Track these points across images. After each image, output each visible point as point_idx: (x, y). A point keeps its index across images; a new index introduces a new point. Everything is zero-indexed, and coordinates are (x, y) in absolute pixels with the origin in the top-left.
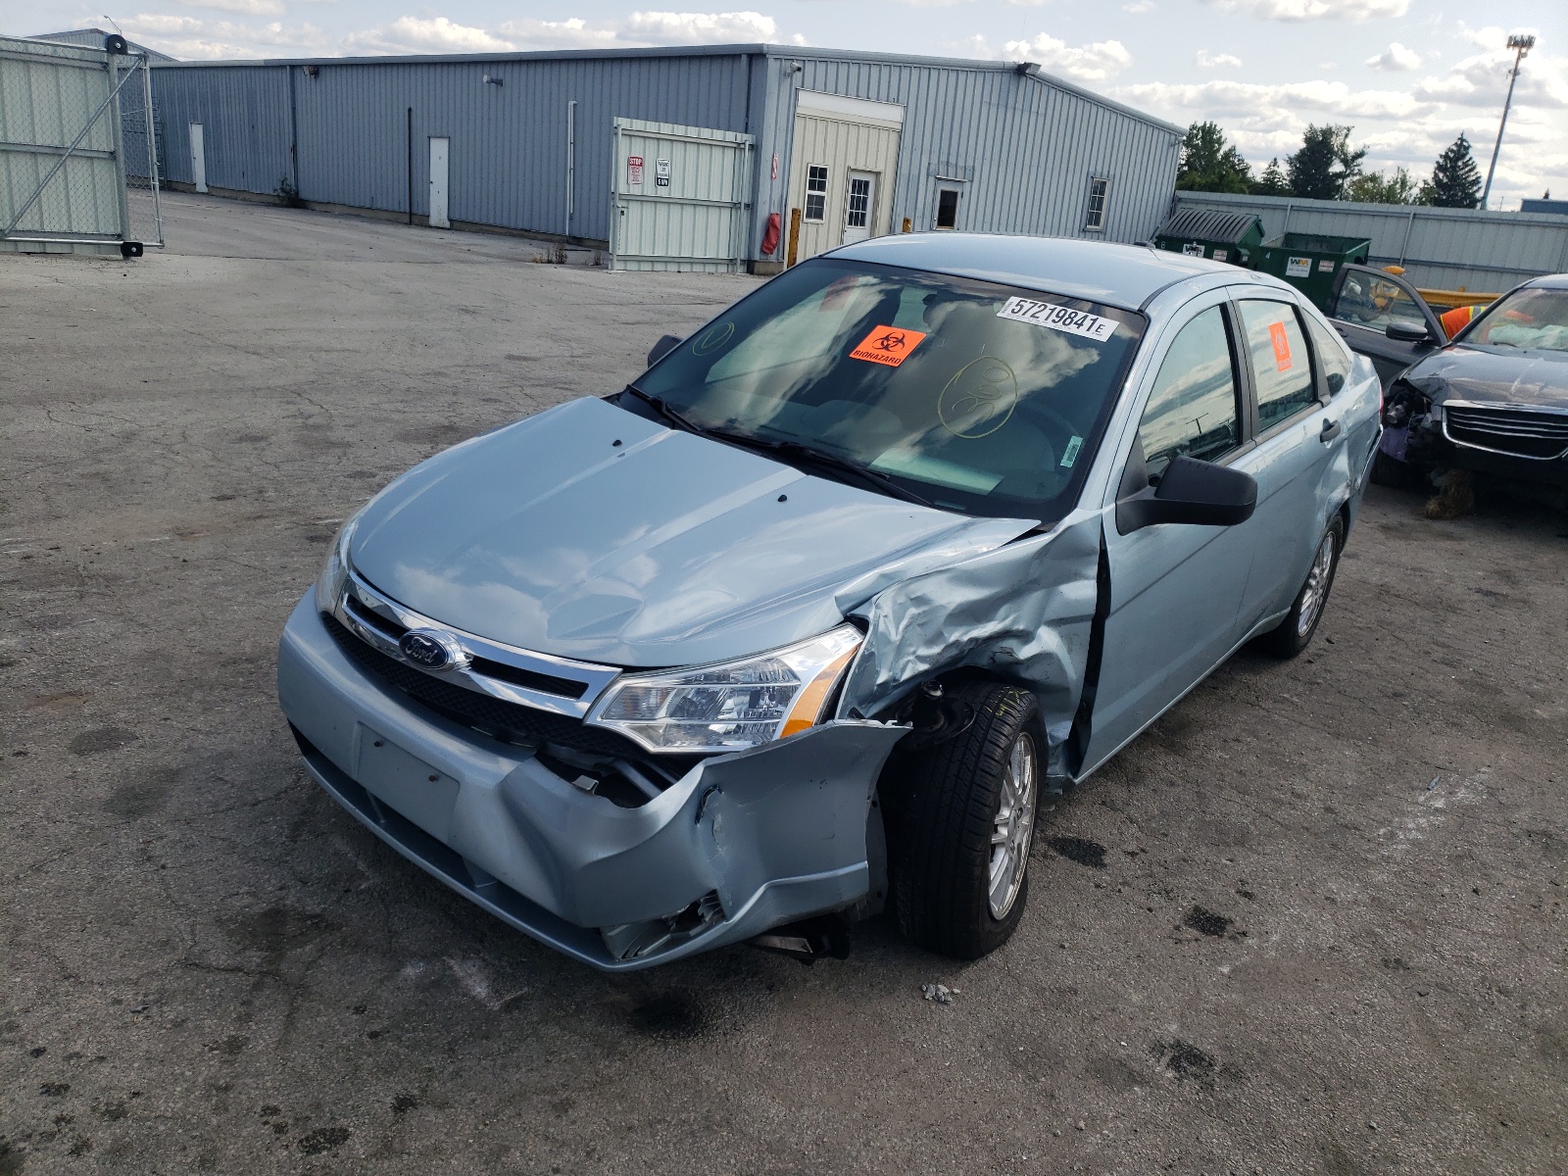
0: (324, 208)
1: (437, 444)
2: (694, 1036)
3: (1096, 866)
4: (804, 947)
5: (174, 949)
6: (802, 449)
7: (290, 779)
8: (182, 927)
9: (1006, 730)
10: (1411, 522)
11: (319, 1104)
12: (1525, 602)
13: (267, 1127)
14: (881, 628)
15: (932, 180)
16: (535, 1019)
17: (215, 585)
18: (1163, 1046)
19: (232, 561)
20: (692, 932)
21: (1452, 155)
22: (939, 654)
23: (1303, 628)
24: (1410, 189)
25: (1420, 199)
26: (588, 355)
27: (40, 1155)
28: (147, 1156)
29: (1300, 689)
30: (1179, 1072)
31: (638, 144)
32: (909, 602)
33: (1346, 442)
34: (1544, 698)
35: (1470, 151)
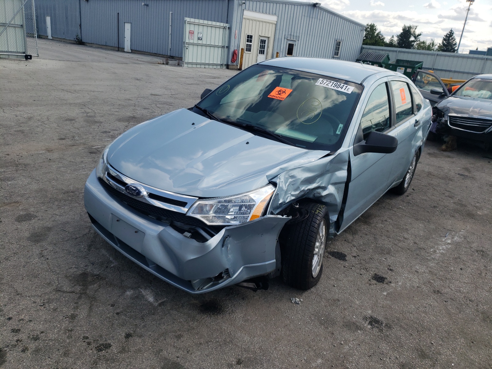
0: (90, 45)
1: (130, 122)
2: (220, 314)
3: (344, 260)
4: (254, 286)
5: (53, 285)
6: (253, 127)
7: (87, 231)
8: (55, 278)
9: (319, 218)
10: (438, 152)
11: (101, 336)
12: (473, 178)
13: (85, 343)
14: (281, 185)
15: (286, 40)
16: (169, 308)
17: (60, 167)
18: (366, 318)
19: (65, 160)
20: (220, 282)
21: (448, 36)
22: (298, 194)
23: (406, 186)
24: (435, 46)
25: (438, 49)
26: (177, 94)
27: (12, 352)
28: (46, 352)
29: (405, 205)
30: (372, 326)
31: (192, 26)
32: (289, 177)
33: (422, 127)
34: (480, 208)
35: (454, 34)
